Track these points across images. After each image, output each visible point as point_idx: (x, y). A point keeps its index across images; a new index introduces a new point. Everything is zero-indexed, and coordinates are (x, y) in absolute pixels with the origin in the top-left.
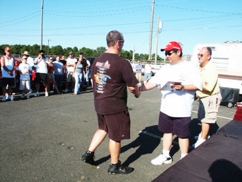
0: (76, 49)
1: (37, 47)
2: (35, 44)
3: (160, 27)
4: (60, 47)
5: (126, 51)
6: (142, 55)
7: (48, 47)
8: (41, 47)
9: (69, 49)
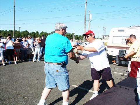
0: (37, 32)
1: (11, 32)
2: (10, 30)
3: (91, 18)
4: (27, 32)
5: (70, 34)
6: (80, 36)
7: (19, 32)
8: (14, 32)
9: (33, 33)
